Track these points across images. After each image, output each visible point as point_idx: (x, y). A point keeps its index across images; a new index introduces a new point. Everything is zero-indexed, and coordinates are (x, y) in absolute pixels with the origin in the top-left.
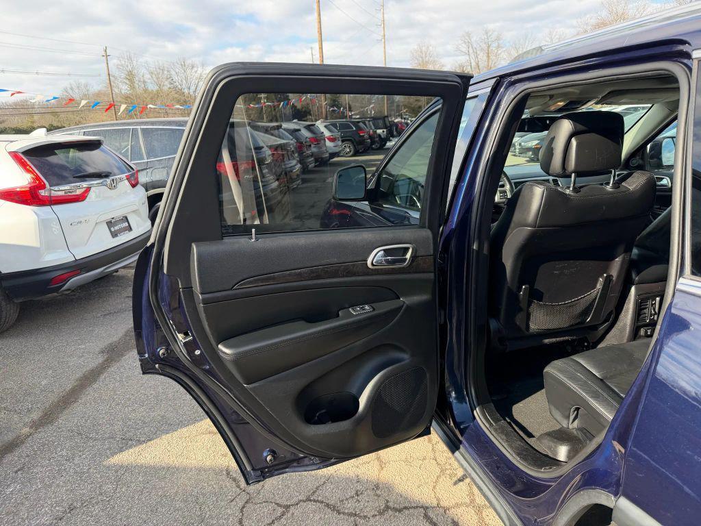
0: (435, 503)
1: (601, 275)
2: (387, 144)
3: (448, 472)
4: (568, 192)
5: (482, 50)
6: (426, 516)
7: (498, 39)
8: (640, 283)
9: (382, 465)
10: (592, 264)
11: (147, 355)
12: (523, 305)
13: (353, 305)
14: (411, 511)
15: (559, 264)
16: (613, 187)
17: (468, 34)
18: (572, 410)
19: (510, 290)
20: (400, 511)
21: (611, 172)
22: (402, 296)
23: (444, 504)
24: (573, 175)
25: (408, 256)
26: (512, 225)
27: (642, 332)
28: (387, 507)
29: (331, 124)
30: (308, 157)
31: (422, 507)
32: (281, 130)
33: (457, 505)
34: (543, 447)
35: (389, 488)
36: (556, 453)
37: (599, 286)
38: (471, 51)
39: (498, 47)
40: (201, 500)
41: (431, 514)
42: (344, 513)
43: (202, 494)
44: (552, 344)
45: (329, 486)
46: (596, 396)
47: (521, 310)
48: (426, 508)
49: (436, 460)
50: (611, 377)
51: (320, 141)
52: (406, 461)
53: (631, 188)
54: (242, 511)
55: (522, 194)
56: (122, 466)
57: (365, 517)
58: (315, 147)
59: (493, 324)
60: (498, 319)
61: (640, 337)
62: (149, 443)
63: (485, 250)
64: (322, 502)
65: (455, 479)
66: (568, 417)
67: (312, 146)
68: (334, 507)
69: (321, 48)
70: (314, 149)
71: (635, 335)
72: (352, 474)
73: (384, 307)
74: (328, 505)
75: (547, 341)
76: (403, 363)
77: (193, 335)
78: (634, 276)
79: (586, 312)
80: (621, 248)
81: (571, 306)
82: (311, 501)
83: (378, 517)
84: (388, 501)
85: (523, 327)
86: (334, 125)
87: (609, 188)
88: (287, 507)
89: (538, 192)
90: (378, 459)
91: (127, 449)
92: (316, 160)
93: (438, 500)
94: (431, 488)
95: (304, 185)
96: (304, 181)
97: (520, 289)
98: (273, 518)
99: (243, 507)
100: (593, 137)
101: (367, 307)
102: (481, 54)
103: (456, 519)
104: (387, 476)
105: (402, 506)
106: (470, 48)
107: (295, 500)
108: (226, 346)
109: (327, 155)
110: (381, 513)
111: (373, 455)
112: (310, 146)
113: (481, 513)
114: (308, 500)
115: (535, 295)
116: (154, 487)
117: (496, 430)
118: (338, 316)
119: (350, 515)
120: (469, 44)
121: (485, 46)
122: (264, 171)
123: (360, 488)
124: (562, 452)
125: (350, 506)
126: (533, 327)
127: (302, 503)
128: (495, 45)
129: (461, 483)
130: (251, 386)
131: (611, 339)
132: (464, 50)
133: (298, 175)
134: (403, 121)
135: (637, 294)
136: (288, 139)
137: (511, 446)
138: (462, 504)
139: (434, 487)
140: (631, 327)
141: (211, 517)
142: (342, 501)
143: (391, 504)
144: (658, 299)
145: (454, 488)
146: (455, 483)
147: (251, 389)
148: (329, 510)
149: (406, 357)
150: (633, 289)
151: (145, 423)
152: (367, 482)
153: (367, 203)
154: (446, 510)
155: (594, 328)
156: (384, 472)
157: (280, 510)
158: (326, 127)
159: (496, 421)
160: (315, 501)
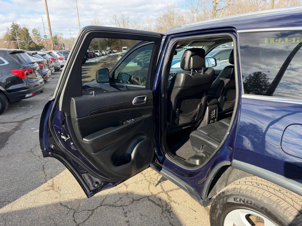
0: (151, 194)
1: (199, 104)
2: (86, 61)
3: (152, 183)
4: (191, 75)
5: (121, 23)
6: (149, 199)
7: (128, 18)
8: (210, 105)
9: (127, 186)
10: (196, 100)
11: (45, 149)
12: (177, 116)
13: (128, 120)
14: (143, 199)
15: (187, 101)
16: (203, 73)
17: (115, 16)
18: (201, 146)
19: (173, 111)
20: (139, 200)
21: (202, 68)
22: (143, 115)
23: (154, 194)
24: (192, 70)
25: (145, 99)
26: (174, 87)
27: (211, 122)
28: (134, 200)
29: (60, 52)
30: (51, 67)
31: (146, 197)
32: (37, 54)
33: (159, 193)
34: (191, 162)
35: (132, 193)
36: (195, 163)
37: (198, 107)
38: (117, 23)
39: (128, 22)
40: (52, 217)
41: (150, 198)
42: (117, 206)
43: (52, 215)
44: (185, 129)
45: (108, 199)
46: (209, 140)
47: (177, 117)
48: (148, 197)
49: (146, 180)
50: (211, 134)
51: (56, 60)
52: (135, 183)
53: (208, 73)
54: (73, 217)
55: (177, 76)
56: (4, 214)
57: (126, 206)
58: (54, 63)
59: (168, 124)
60: (170, 122)
61: (210, 123)
62: (15, 201)
63: (166, 97)
64: (107, 205)
65: (155, 185)
66: (200, 149)
67: (53, 62)
68: (113, 205)
69: (48, 17)
70: (53, 64)
71: (209, 123)
72: (115, 192)
73: (139, 119)
74: (110, 205)
75: (183, 128)
76: (145, 140)
77: (70, 136)
78: (207, 103)
79: (195, 117)
80: (205, 94)
81: (191, 114)
82: (102, 205)
83: (131, 204)
84: (133, 198)
85: (177, 124)
86: (61, 53)
87: (202, 73)
88: (93, 210)
89: (182, 75)
90: (125, 184)
91: (4, 206)
92: (55, 68)
93: (152, 193)
94: (148, 189)
95: (53, 80)
96: (53, 78)
97: (176, 110)
98: (88, 216)
99: (74, 215)
100: (197, 56)
101: (133, 120)
102: (121, 24)
103: (160, 198)
104: (130, 189)
105: (139, 198)
106: (116, 22)
107: (95, 207)
108: (87, 139)
109: (60, 66)
110: (132, 203)
111: (122, 184)
112: (52, 62)
113: (168, 194)
114: (101, 205)
115: (181, 112)
116: (26, 218)
117: (174, 160)
118: (123, 124)
119: (120, 206)
120: (116, 20)
121: (122, 21)
122: (36, 74)
123: (121, 196)
124: (197, 162)
125: (119, 203)
126: (180, 123)
127: (99, 207)
128: (127, 20)
129: (158, 186)
130: (96, 154)
131: (202, 125)
132: (114, 22)
133: (50, 76)
134: (91, 51)
135: (209, 109)
136: (42, 59)
137: (181, 163)
138: (160, 192)
139: (149, 189)
140: (208, 120)
141: (60, 222)
142: (115, 202)
143: (135, 199)
144: (215, 110)
145: (156, 188)
146: (156, 186)
147: (95, 155)
148: (111, 207)
149: (145, 137)
150: (208, 107)
151: (9, 193)
152: (123, 193)
153: (109, 84)
154: (155, 195)
155: (197, 122)
156: (128, 189)
157: (90, 212)
158: (57, 53)
159: (173, 157)
160: (104, 205)
